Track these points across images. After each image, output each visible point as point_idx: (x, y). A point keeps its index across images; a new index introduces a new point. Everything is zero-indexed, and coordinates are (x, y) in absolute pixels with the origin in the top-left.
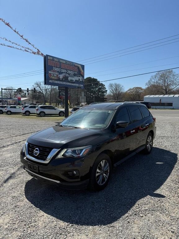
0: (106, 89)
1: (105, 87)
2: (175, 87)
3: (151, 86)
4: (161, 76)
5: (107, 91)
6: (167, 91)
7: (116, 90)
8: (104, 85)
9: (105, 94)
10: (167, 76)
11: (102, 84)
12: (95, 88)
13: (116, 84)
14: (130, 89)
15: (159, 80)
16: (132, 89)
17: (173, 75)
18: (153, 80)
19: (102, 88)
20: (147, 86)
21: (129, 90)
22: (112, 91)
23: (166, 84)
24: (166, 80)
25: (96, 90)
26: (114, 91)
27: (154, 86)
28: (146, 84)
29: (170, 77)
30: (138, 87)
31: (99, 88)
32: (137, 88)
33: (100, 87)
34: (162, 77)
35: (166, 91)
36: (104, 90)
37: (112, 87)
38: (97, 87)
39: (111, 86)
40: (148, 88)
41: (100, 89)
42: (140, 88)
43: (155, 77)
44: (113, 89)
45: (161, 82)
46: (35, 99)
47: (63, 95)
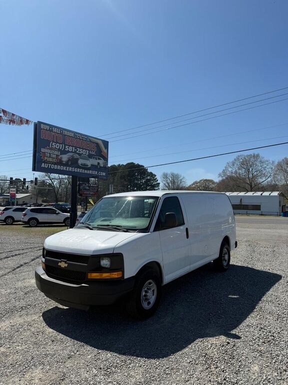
0: (157, 180)
1: (156, 179)
2: (264, 179)
3: (227, 178)
4: (242, 163)
5: (159, 184)
6: (253, 185)
7: (173, 182)
8: (155, 176)
9: (156, 188)
10: (251, 163)
11: (151, 173)
12: (141, 179)
13: (173, 175)
14: (196, 183)
15: (239, 169)
16: (199, 182)
17: (261, 162)
18: (230, 169)
19: (153, 180)
20: (221, 179)
21: (194, 184)
22: (167, 184)
23: (251, 176)
24: (251, 169)
25: (142, 182)
26: (170, 185)
27: (230, 178)
28: (220, 175)
29: (256, 165)
30: (208, 179)
31: (147, 179)
32: (206, 180)
33: (149, 178)
34: (244, 164)
35: (251, 186)
36: (155, 183)
37: (167, 177)
38: (143, 178)
39: (165, 176)
40: (223, 181)
41: (149, 180)
43: (233, 165)
44: (169, 181)
45: (242, 172)
46: (40, 195)
47: (86, 189)
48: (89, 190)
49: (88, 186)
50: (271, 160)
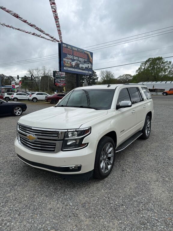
1: (96, 75)
5: (98, 78)
7: (107, 76)
8: (96, 73)
9: (96, 81)
13: (107, 72)
14: (120, 76)
16: (122, 76)
17: (163, 63)
18: (143, 68)
19: (94, 76)
20: (137, 73)
22: (103, 78)
25: (87, 77)
26: (105, 78)
28: (137, 71)
32: (127, 75)
35: (155, 78)
36: (96, 77)
37: (103, 74)
42: (129, 75)
44: (104, 76)
47: (58, 82)
48: (60, 82)
49: (59, 80)
50: (169, 61)
